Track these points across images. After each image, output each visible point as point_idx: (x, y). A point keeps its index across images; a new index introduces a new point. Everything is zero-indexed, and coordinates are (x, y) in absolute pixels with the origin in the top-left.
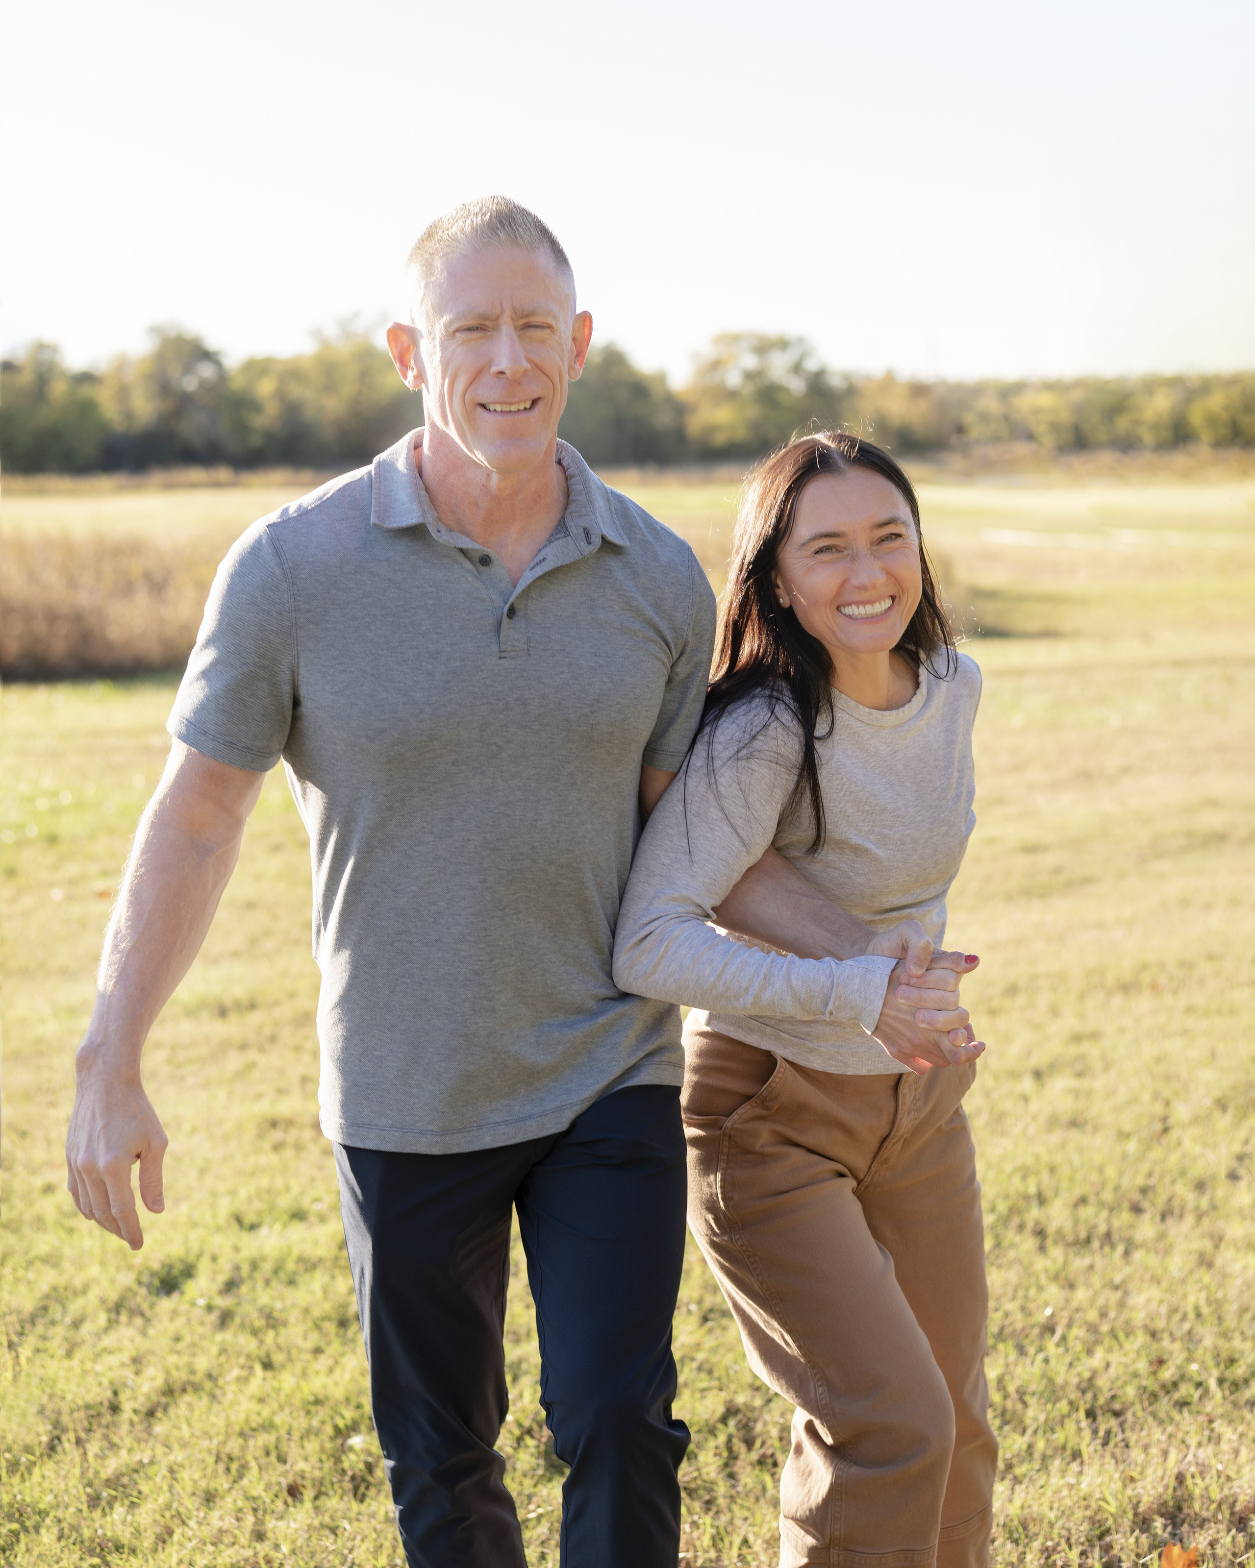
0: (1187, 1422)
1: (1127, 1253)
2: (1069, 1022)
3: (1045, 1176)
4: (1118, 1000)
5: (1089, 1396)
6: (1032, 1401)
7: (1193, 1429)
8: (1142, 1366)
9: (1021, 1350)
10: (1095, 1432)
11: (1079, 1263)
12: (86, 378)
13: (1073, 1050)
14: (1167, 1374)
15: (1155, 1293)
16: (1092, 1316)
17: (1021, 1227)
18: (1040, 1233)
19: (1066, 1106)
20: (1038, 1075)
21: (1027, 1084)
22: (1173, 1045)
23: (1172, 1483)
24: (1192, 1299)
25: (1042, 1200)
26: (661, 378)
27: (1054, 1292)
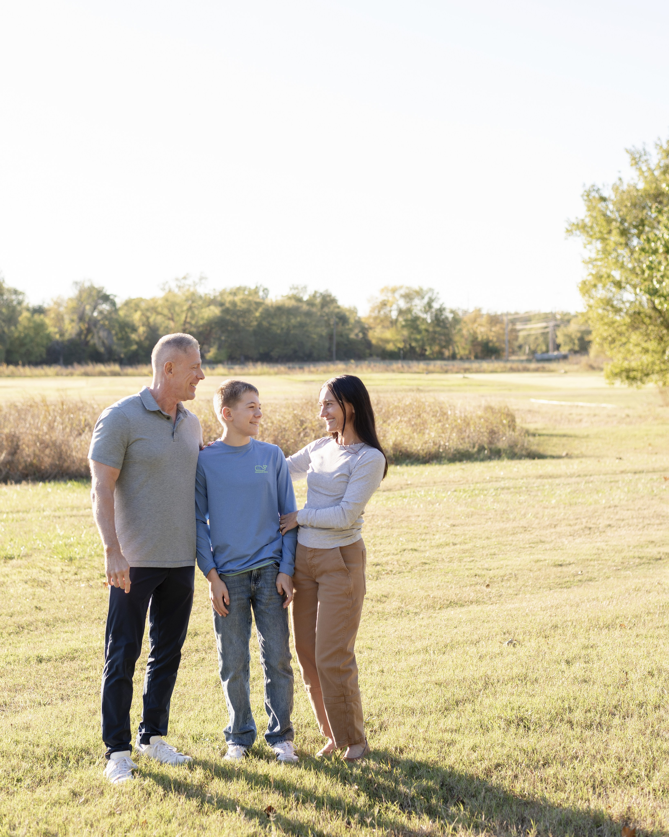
0: (634, 790)
1: (608, 731)
2: (582, 641)
3: (572, 701)
4: (605, 631)
5: (592, 780)
6: (568, 782)
7: (634, 792)
8: (614, 770)
9: (563, 764)
10: (594, 793)
11: (588, 733)
12: (40, 311)
13: (584, 652)
14: (624, 773)
15: (620, 744)
16: (593, 752)
17: (562, 720)
18: (570, 722)
19: (580, 674)
20: (568, 662)
21: (563, 666)
22: (631, 651)
23: (626, 810)
24: (636, 746)
25: (571, 710)
26: (354, 311)
27: (576, 743)
